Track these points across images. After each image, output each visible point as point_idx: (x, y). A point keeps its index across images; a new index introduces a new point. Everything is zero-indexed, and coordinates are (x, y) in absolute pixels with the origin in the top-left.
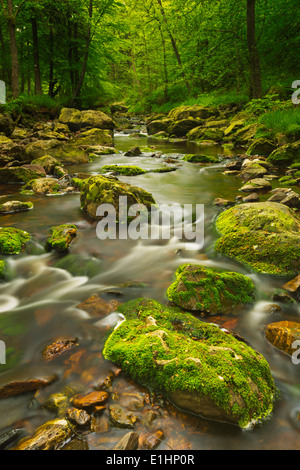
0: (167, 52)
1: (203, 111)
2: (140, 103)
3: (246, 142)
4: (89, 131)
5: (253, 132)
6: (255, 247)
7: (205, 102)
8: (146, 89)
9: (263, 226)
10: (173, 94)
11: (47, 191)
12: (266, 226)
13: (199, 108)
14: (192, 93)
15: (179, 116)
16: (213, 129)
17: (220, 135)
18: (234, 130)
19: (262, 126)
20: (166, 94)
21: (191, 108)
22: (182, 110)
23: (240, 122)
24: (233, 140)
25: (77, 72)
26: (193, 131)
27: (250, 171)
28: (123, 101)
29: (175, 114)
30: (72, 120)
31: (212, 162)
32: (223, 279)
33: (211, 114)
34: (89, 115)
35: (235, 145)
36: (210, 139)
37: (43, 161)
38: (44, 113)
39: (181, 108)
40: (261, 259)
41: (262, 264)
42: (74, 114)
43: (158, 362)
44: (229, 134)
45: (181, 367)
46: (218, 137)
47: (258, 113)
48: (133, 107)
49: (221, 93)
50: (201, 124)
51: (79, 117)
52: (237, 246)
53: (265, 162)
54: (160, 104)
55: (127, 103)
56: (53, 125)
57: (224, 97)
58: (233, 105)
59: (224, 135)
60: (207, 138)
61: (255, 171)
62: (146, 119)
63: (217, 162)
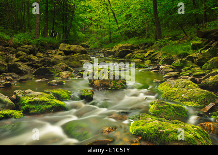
0: (110, 19)
1: (131, 46)
2: (96, 43)
3: (157, 60)
4: (75, 55)
5: (160, 55)
6: (183, 95)
7: (131, 42)
8: (100, 36)
9: (185, 86)
10: (114, 39)
11: (68, 78)
12: (186, 86)
13: (129, 45)
14: (123, 38)
15: (119, 48)
16: (139, 54)
17: (143, 57)
18: (149, 55)
19: (164, 52)
20: (110, 39)
21: (125, 45)
22: (121, 46)
23: (152, 51)
24: (150, 59)
25: (66, 27)
26: (128, 55)
27: (165, 70)
28: (87, 43)
29: (117, 48)
30: (66, 49)
31: (144, 67)
32: (173, 106)
33: (136, 48)
34: (74, 47)
35: (151, 61)
36: (138, 58)
37: (61, 65)
38: (50, 46)
39: (120, 45)
40: (187, 100)
41: (188, 102)
42: (67, 46)
43: (161, 131)
44: (147, 56)
45: (172, 132)
46: (142, 58)
47: (160, 47)
48: (92, 45)
49: (139, 39)
50: (132, 52)
51: (69, 48)
52: (174, 96)
53: (171, 66)
54: (107, 43)
55: (89, 43)
56: (55, 52)
57: (141, 40)
58: (146, 44)
59: (144, 57)
60: (136, 58)
61: (167, 70)
62: (101, 51)
63: (146, 67)
